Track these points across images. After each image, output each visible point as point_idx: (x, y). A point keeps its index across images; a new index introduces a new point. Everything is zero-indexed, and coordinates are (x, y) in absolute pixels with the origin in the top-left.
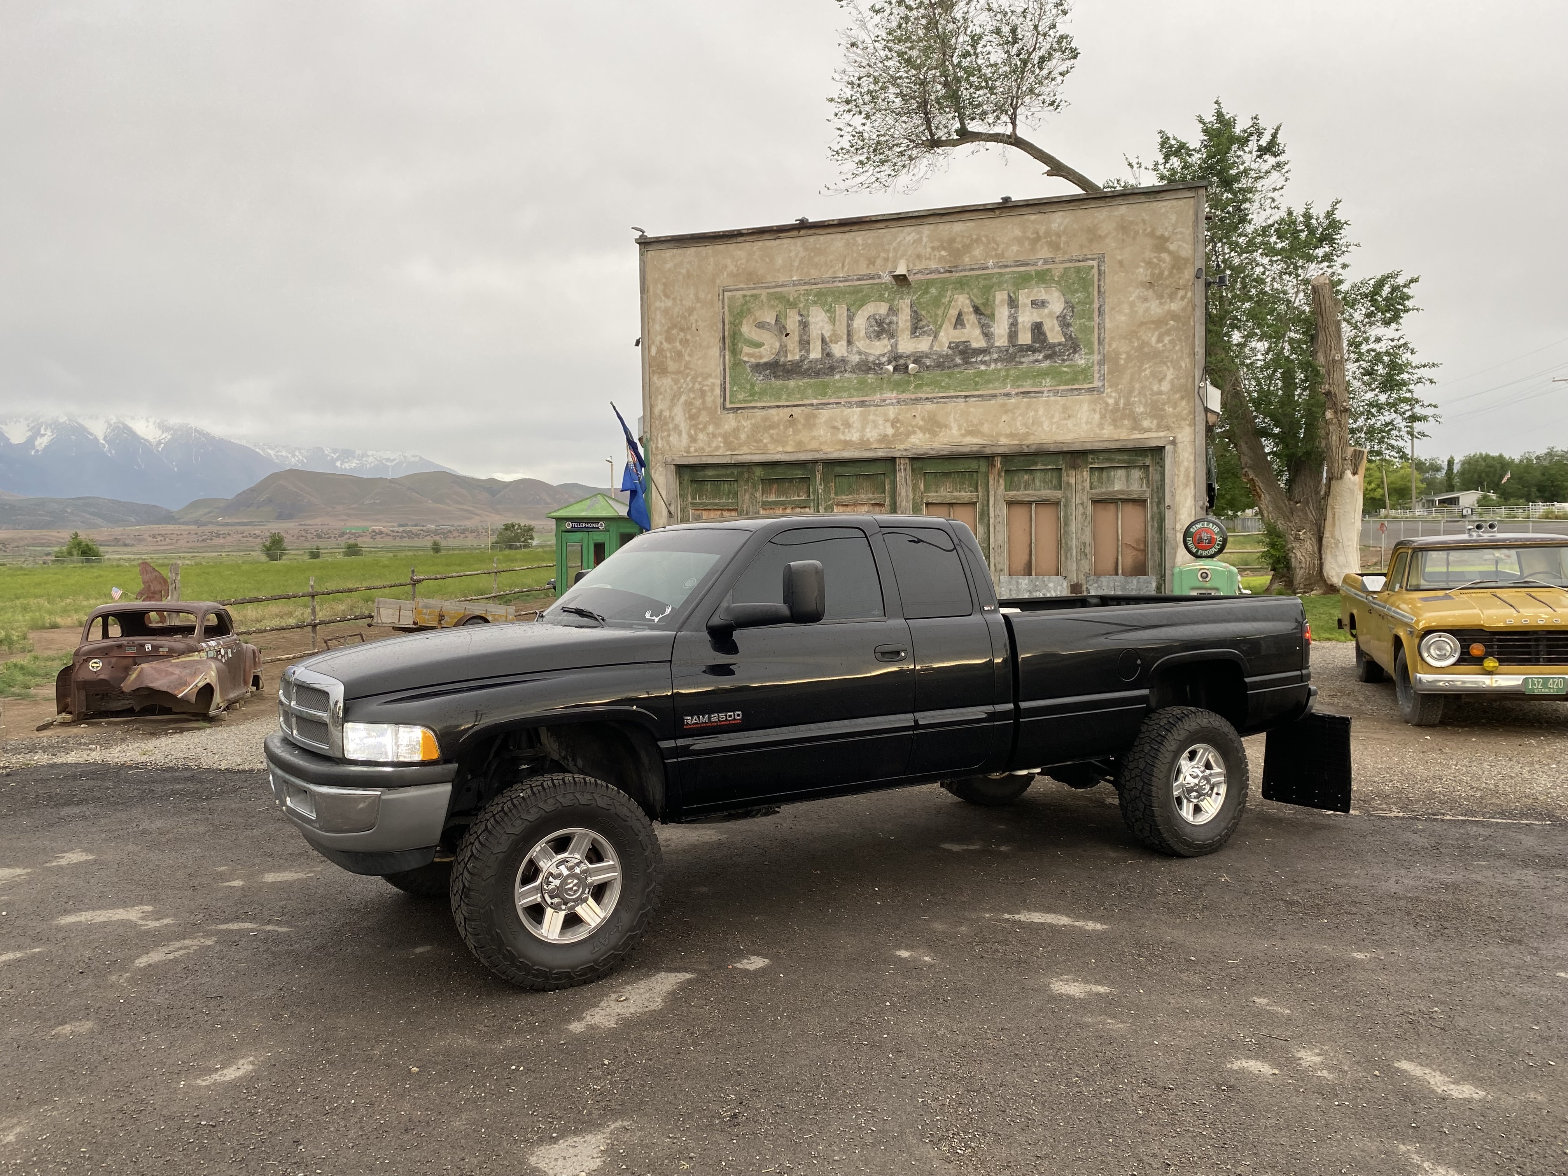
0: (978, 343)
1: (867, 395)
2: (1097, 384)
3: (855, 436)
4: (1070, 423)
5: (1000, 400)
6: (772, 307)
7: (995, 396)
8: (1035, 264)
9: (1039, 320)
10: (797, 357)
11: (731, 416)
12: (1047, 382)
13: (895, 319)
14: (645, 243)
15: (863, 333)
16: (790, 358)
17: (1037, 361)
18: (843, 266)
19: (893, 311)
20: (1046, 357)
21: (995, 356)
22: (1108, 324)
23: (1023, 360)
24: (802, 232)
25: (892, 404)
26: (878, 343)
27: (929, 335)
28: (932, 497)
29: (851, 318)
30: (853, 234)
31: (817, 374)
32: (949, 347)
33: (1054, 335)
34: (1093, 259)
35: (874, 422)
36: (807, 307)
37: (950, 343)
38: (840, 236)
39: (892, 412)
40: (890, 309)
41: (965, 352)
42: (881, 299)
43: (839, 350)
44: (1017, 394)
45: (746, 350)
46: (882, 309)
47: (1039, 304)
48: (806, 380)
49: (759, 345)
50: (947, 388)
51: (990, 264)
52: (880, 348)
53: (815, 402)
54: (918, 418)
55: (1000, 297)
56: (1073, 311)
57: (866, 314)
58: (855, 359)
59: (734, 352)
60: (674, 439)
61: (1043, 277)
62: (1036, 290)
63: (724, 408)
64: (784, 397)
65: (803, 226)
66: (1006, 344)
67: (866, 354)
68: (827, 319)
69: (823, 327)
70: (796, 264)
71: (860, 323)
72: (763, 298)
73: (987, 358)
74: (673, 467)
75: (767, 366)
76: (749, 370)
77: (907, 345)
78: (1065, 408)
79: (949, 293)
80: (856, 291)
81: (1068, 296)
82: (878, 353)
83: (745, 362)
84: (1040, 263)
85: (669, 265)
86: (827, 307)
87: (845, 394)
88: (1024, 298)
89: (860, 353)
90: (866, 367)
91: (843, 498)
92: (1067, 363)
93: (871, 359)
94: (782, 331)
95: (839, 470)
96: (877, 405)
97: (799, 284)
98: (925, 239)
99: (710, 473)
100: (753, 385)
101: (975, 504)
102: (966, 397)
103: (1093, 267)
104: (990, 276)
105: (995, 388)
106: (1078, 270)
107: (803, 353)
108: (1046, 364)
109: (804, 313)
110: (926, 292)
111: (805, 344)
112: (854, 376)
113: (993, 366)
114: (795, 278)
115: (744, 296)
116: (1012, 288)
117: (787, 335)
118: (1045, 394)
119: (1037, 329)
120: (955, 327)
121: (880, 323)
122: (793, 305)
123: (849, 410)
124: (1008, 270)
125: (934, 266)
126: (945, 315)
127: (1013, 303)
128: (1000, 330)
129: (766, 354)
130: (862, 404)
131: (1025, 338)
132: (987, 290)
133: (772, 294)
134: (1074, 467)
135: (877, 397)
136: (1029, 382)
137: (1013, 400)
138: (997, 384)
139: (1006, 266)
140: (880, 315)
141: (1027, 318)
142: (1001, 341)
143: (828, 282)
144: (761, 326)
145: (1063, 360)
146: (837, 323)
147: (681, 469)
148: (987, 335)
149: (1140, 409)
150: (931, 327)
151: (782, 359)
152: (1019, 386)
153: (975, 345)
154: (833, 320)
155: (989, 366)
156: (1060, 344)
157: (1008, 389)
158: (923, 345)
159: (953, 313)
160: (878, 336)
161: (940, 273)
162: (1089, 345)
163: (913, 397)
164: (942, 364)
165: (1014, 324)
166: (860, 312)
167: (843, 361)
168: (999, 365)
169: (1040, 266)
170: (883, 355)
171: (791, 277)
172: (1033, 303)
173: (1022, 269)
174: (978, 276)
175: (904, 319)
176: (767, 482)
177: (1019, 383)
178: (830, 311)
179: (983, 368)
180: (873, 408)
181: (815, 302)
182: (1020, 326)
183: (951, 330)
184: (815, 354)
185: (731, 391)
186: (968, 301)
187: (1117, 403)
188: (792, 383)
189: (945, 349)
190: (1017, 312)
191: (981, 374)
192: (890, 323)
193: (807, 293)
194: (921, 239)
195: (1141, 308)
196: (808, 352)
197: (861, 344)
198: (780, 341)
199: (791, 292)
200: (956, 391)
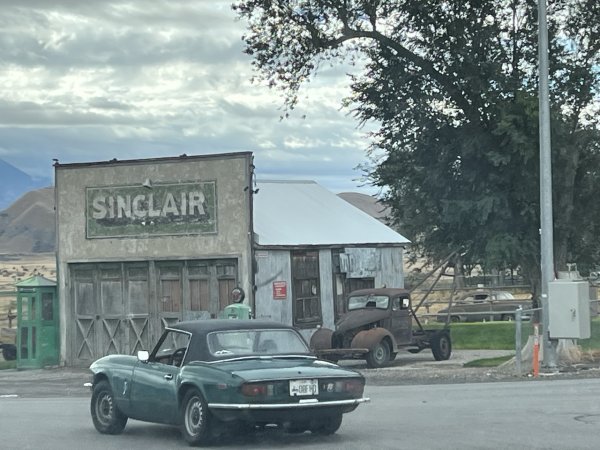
0: (177, 214)
1: (138, 234)
2: (216, 232)
3: (134, 251)
4: (207, 247)
5: (184, 237)
6: (104, 195)
7: (182, 236)
8: (194, 182)
9: (196, 205)
10: (113, 217)
11: (89, 242)
12: (200, 230)
13: (147, 202)
14: (58, 166)
15: (136, 208)
16: (111, 217)
17: (196, 222)
18: (129, 179)
19: (147, 199)
20: (199, 220)
21: (182, 219)
22: (219, 208)
23: (191, 221)
24: (114, 164)
25: (147, 238)
26: (142, 212)
27: (159, 209)
28: (165, 277)
29: (132, 201)
30: (132, 166)
31: (121, 224)
33: (202, 212)
34: (213, 181)
35: (141, 245)
36: (116, 196)
37: (167, 213)
39: (147, 241)
41: (171, 215)
42: (142, 194)
43: (128, 214)
44: (190, 235)
45: (95, 213)
46: (143, 198)
47: (196, 198)
48: (116, 227)
49: (99, 211)
50: (166, 232)
51: (179, 181)
52: (142, 214)
53: (120, 236)
55: (183, 195)
56: (207, 202)
57: (137, 200)
58: (134, 218)
59: (91, 215)
60: (67, 251)
61: (197, 187)
62: (195, 193)
63: (86, 238)
64: (108, 234)
66: (186, 214)
67: (137, 216)
68: (123, 201)
69: (122, 205)
70: (112, 178)
71: (135, 203)
72: (101, 191)
73: (179, 220)
74: (66, 265)
75: (102, 220)
76: (95, 222)
77: (153, 213)
78: (206, 241)
79: (166, 192)
80: (134, 190)
81: (206, 196)
82: (141, 216)
83: (94, 218)
84: (196, 181)
85: (66, 176)
86: (124, 196)
87: (130, 233)
88: (191, 196)
89: (135, 216)
90: (138, 222)
91: (133, 278)
92: (206, 223)
93: (139, 219)
94: (107, 204)
95: (131, 265)
97: (113, 186)
100: (97, 229)
101: (178, 280)
102: (172, 236)
103: (213, 184)
104: (179, 186)
105: (182, 232)
106: (209, 185)
107: (115, 215)
108: (199, 223)
109: (116, 198)
110: (158, 191)
111: (116, 212)
112: (133, 225)
115: (94, 190)
116: (187, 192)
117: (109, 207)
118: (199, 236)
119: (196, 208)
120: (168, 207)
121: (142, 204)
122: (111, 194)
123: (132, 240)
124: (185, 184)
125: (160, 181)
126: (165, 201)
127: (187, 198)
128: (184, 208)
129: (102, 215)
130: (136, 238)
131: (192, 212)
132: (179, 192)
133: (103, 190)
134: (212, 265)
135: (142, 235)
136: (194, 230)
137: (188, 238)
139: (185, 182)
140: (142, 200)
141: (192, 204)
142: (184, 213)
143: (123, 186)
144: (100, 203)
146: (127, 203)
147: (70, 265)
148: (180, 211)
150: (160, 206)
151: (108, 218)
152: (190, 232)
153: (175, 214)
154: (125, 202)
155: (180, 223)
156: (203, 215)
157: (187, 233)
158: (157, 213)
159: (167, 201)
160: (142, 209)
161: (162, 184)
162: (213, 216)
163: (155, 235)
164: (164, 221)
165: (188, 206)
166: (135, 199)
167: (130, 219)
168: (184, 223)
169: (196, 183)
170: (143, 218)
171: (110, 183)
172: (194, 198)
173: (190, 184)
174: (175, 186)
175: (150, 203)
176: (104, 271)
178: (125, 198)
179: (178, 224)
180: (140, 239)
181: (119, 194)
182: (190, 207)
184: (120, 216)
185: (89, 231)
186: (172, 197)
188: (111, 228)
189: (165, 215)
190: (189, 201)
191: (177, 226)
192: (146, 204)
193: (116, 190)
194: (155, 170)
195: (230, 201)
196: (117, 215)
197: (136, 212)
198: (107, 210)
199: (111, 189)
200: (169, 233)
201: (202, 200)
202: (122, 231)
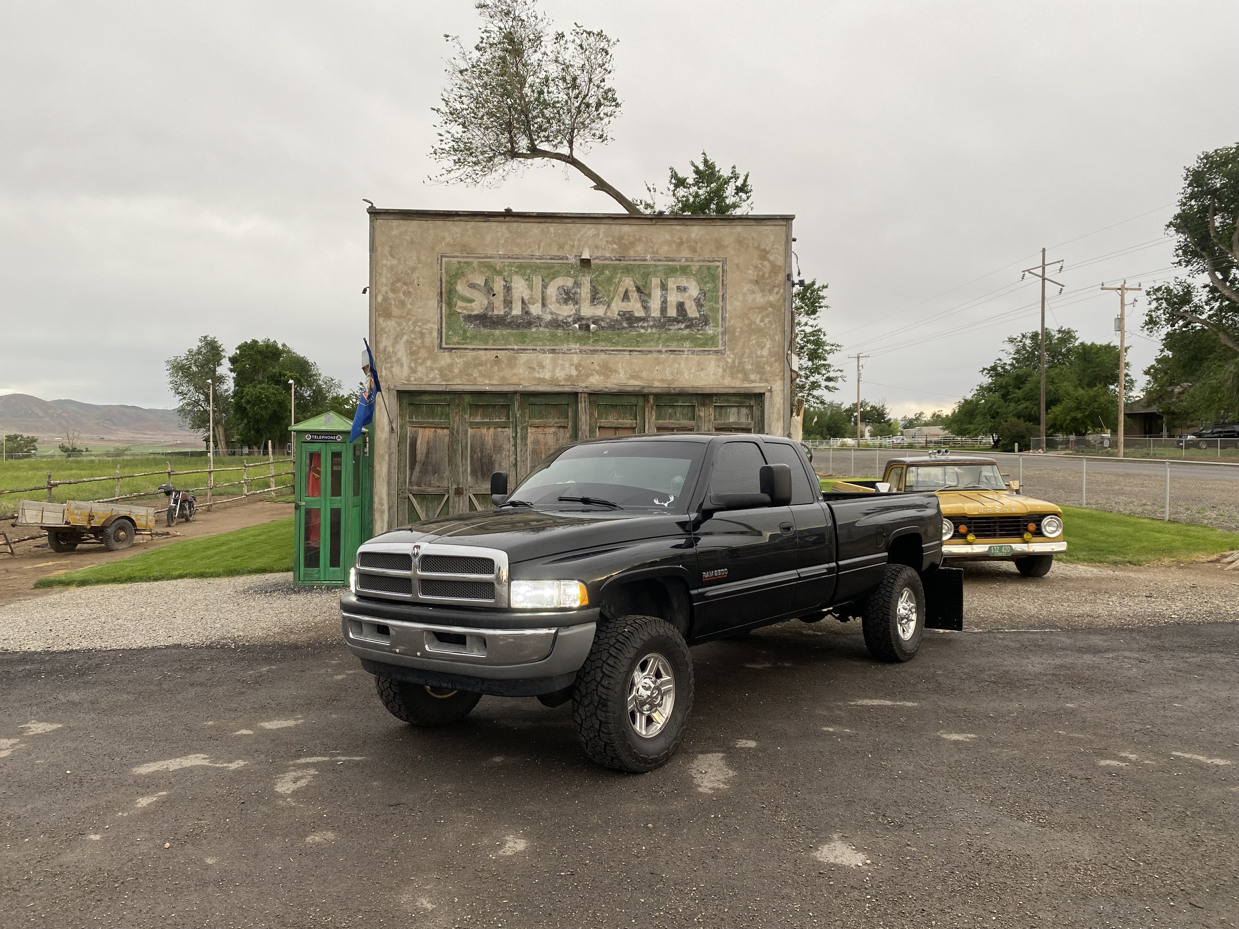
0: (639, 313)
1: (557, 345)
2: (721, 348)
3: (547, 375)
4: (702, 374)
5: (655, 355)
6: (482, 273)
7: (651, 352)
8: (680, 261)
9: (681, 301)
10: (502, 313)
11: (447, 354)
12: (687, 344)
13: (578, 290)
14: (374, 213)
15: (554, 299)
16: (496, 312)
17: (680, 329)
18: (539, 247)
19: (577, 284)
20: (687, 327)
21: (651, 323)
22: (728, 308)
23: (671, 327)
24: (507, 219)
25: (576, 353)
26: (565, 307)
27: (604, 305)
28: (603, 422)
29: (545, 287)
30: (547, 224)
31: (518, 326)
32: (618, 314)
33: (692, 312)
34: (719, 261)
35: (562, 365)
36: (510, 275)
37: (619, 311)
38: (537, 225)
39: (576, 359)
40: (575, 283)
41: (630, 319)
42: (568, 274)
43: (535, 309)
44: (666, 351)
45: (460, 303)
46: (569, 282)
47: (682, 289)
48: (509, 331)
49: (471, 301)
50: (617, 344)
51: (648, 257)
52: (566, 311)
53: (516, 347)
54: (595, 365)
55: (655, 281)
56: (705, 296)
57: (557, 285)
58: (548, 317)
59: (450, 304)
60: (396, 370)
61: (684, 270)
62: (680, 279)
63: (441, 348)
64: (491, 342)
65: (508, 214)
66: (659, 315)
67: (556, 314)
68: (526, 286)
69: (523, 292)
70: (502, 242)
71: (552, 291)
72: (475, 264)
73: (645, 324)
74: (395, 392)
75: (477, 317)
76: (462, 319)
77: (587, 310)
78: (699, 363)
79: (619, 275)
80: (549, 267)
81: (702, 285)
82: (566, 314)
83: (459, 313)
84: (683, 260)
85: (395, 232)
86: (527, 277)
87: (540, 343)
88: (672, 284)
89: (552, 313)
90: (556, 324)
91: (536, 421)
92: (701, 332)
93: (560, 318)
94: (490, 291)
95: (533, 400)
96: (564, 353)
97: (504, 258)
98: (601, 235)
99: (426, 398)
100: (465, 331)
101: (634, 428)
102: (630, 351)
103: (718, 267)
104: (648, 266)
105: (651, 346)
106: (709, 268)
107: (507, 309)
108: (686, 332)
109: (508, 279)
110: (602, 273)
111: (508, 303)
112: (547, 330)
113: (649, 330)
114: (501, 253)
115: (459, 262)
116: (664, 277)
117: (494, 295)
118: (686, 353)
119: (681, 306)
120: (623, 301)
121: (567, 293)
122: (499, 273)
123: (543, 355)
124: (661, 263)
125: (608, 255)
126: (615, 291)
127: (664, 287)
128: (655, 305)
129: (477, 308)
130: (553, 351)
131: (672, 312)
132: (646, 276)
133: (482, 263)
134: (704, 405)
135: (565, 347)
136: (675, 344)
137: (663, 356)
138: (652, 343)
139: (659, 260)
140: (568, 287)
141: (673, 298)
142: (656, 313)
143: (527, 258)
144: (472, 286)
145: (698, 330)
146: (534, 290)
147: (401, 394)
148: (646, 308)
149: (748, 367)
150: (605, 298)
151: (490, 313)
152: (667, 346)
153: (637, 314)
154: (531, 287)
155: (647, 330)
156: (696, 318)
157: (660, 347)
158: (600, 311)
159: (622, 290)
160: (566, 302)
161: (612, 260)
162: (716, 320)
163: (592, 348)
164: (613, 326)
165: (664, 302)
166: (552, 283)
167: (539, 318)
168: (654, 330)
169: (683, 262)
170: (570, 316)
171: (498, 251)
172: (678, 288)
173: (670, 263)
174: (640, 265)
175: (585, 291)
176: (475, 407)
177: (668, 344)
178: (528, 280)
179: (642, 331)
180: (561, 355)
181: (517, 273)
182: (669, 304)
183: (620, 302)
184: (517, 311)
185: (447, 335)
186: (632, 283)
187: (734, 362)
188: (497, 332)
189: (616, 315)
190: (666, 293)
191: (641, 335)
192: (575, 293)
193: (511, 265)
194: (598, 234)
195: (750, 298)
196: (511, 309)
197: (553, 307)
198: (488, 299)
199: (498, 264)
200: (623, 346)
201: (694, 291)
202: (522, 339)
